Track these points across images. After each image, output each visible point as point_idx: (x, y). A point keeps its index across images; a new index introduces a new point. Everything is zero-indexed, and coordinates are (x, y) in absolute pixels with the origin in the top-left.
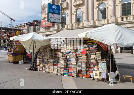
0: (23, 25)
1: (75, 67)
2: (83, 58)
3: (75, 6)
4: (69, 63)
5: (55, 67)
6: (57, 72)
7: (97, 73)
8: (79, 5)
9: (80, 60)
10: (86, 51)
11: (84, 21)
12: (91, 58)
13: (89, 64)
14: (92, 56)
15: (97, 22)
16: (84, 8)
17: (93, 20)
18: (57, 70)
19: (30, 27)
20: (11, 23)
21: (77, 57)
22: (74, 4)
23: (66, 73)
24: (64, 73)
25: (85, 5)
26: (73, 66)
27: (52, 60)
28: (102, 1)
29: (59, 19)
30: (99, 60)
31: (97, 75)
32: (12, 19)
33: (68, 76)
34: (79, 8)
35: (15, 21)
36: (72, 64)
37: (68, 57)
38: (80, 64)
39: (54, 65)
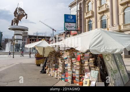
0: (62, 34)
1: (70, 73)
2: (77, 65)
3: (100, 13)
4: (66, 68)
5: (56, 71)
6: (57, 76)
7: (87, 82)
8: (103, 12)
9: (75, 66)
10: (81, 57)
11: (108, 27)
12: (85, 65)
13: (84, 71)
14: (85, 62)
15: (122, 27)
16: (108, 14)
17: (118, 25)
18: (57, 75)
19: (67, 35)
20: (53, 33)
21: (72, 63)
22: (98, 11)
23: (63, 78)
24: (62, 78)
25: (109, 12)
26: (69, 72)
27: (54, 65)
28: (127, 5)
29: (75, 27)
30: (92, 67)
31: (86, 84)
32: (53, 30)
33: (65, 81)
34: (104, 15)
35: (55, 31)
36: (68, 69)
37: (66, 63)
38: (75, 70)
39: (55, 70)
